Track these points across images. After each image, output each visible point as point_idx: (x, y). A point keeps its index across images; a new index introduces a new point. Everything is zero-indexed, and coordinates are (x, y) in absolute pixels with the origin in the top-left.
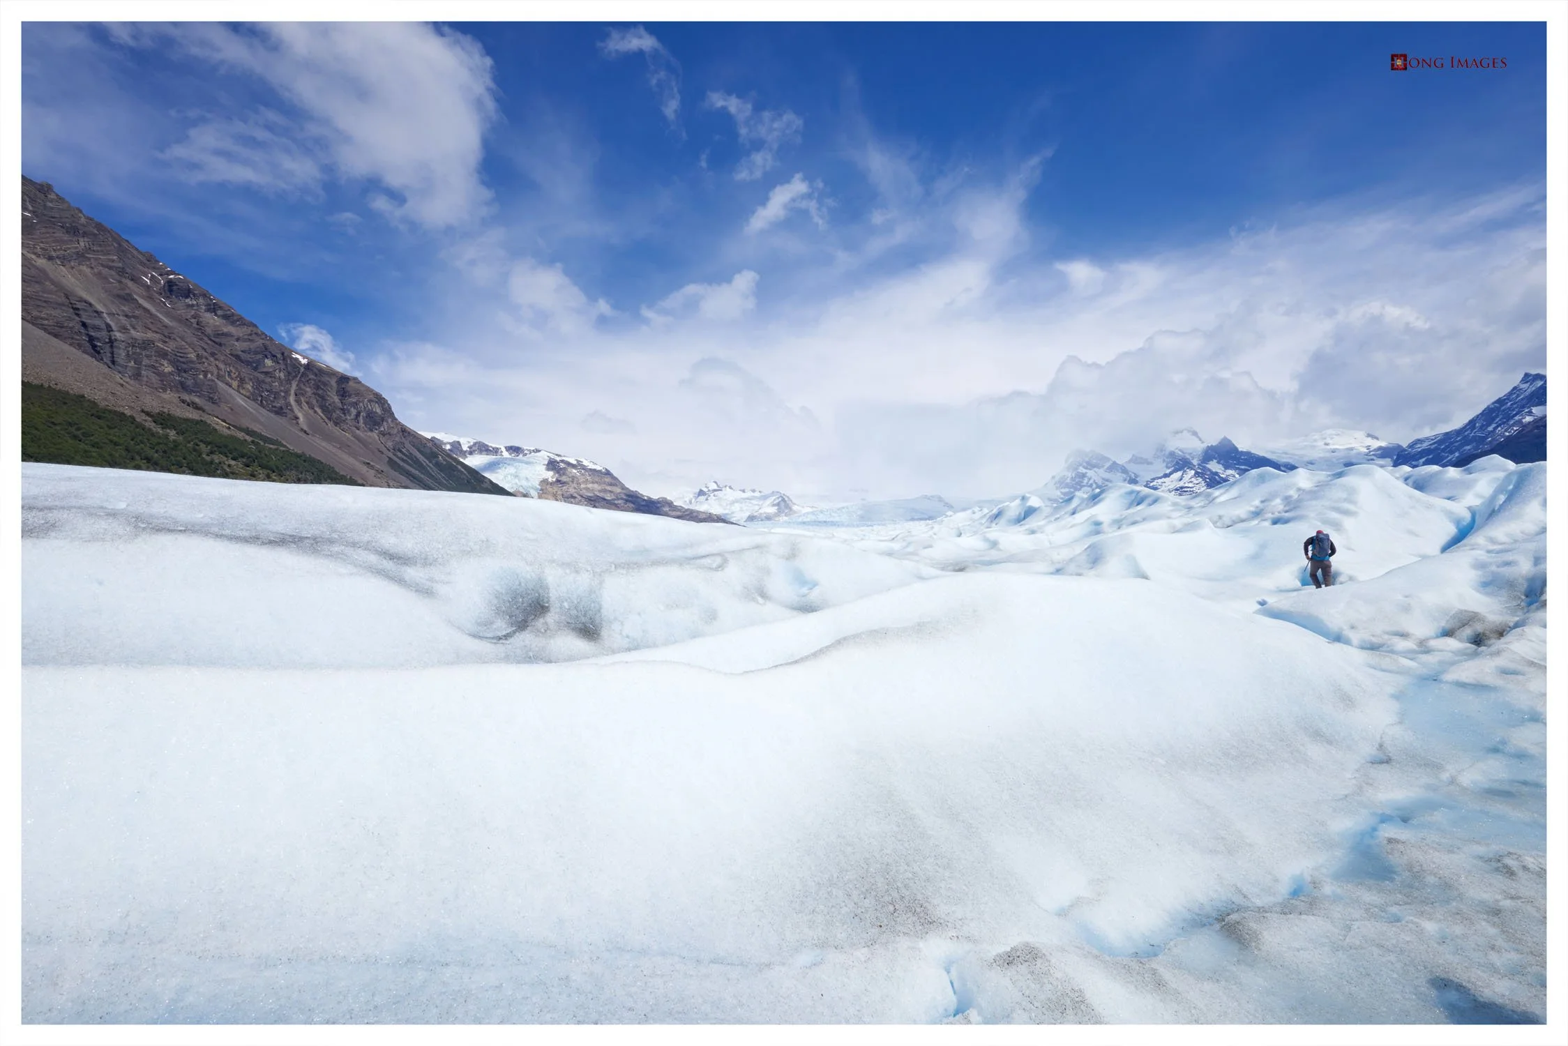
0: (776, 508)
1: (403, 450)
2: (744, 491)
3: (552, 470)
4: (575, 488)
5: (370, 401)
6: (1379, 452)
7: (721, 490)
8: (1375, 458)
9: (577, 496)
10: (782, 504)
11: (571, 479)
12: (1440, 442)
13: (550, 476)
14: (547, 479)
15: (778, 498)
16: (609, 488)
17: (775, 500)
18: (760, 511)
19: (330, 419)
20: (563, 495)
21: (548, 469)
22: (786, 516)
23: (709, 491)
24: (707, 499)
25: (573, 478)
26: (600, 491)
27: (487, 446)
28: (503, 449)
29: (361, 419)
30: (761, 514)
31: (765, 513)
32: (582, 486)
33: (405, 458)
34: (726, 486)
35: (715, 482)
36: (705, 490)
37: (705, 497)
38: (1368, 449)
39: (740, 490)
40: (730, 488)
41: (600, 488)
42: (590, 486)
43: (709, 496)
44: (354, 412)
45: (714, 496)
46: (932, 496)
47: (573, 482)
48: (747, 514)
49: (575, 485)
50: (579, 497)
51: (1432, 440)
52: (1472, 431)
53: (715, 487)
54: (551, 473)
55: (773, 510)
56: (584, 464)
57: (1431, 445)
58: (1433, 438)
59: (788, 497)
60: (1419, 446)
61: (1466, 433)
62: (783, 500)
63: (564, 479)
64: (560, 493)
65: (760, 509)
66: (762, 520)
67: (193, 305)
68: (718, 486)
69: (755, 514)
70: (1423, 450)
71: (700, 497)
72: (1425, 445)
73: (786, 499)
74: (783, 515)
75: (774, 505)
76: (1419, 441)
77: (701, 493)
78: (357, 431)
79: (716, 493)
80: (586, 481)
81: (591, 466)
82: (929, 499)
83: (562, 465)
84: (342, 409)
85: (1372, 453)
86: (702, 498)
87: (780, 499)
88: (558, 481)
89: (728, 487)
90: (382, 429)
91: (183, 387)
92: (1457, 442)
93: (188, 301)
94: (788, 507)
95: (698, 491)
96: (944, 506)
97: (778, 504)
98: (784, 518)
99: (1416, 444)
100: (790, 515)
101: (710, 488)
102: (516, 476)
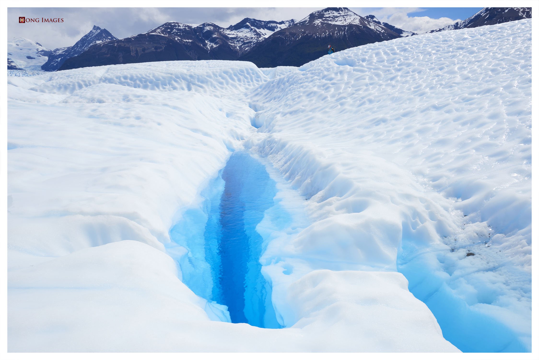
6: (43, 53)
8: (41, 56)
12: (66, 51)
38: (37, 50)
51: (63, 50)
52: (77, 48)
57: (62, 52)
58: (63, 49)
60: (58, 52)
61: (75, 49)
70: (59, 54)
72: (60, 52)
76: (57, 50)
85: (39, 53)
92: (72, 52)
99: (57, 51)
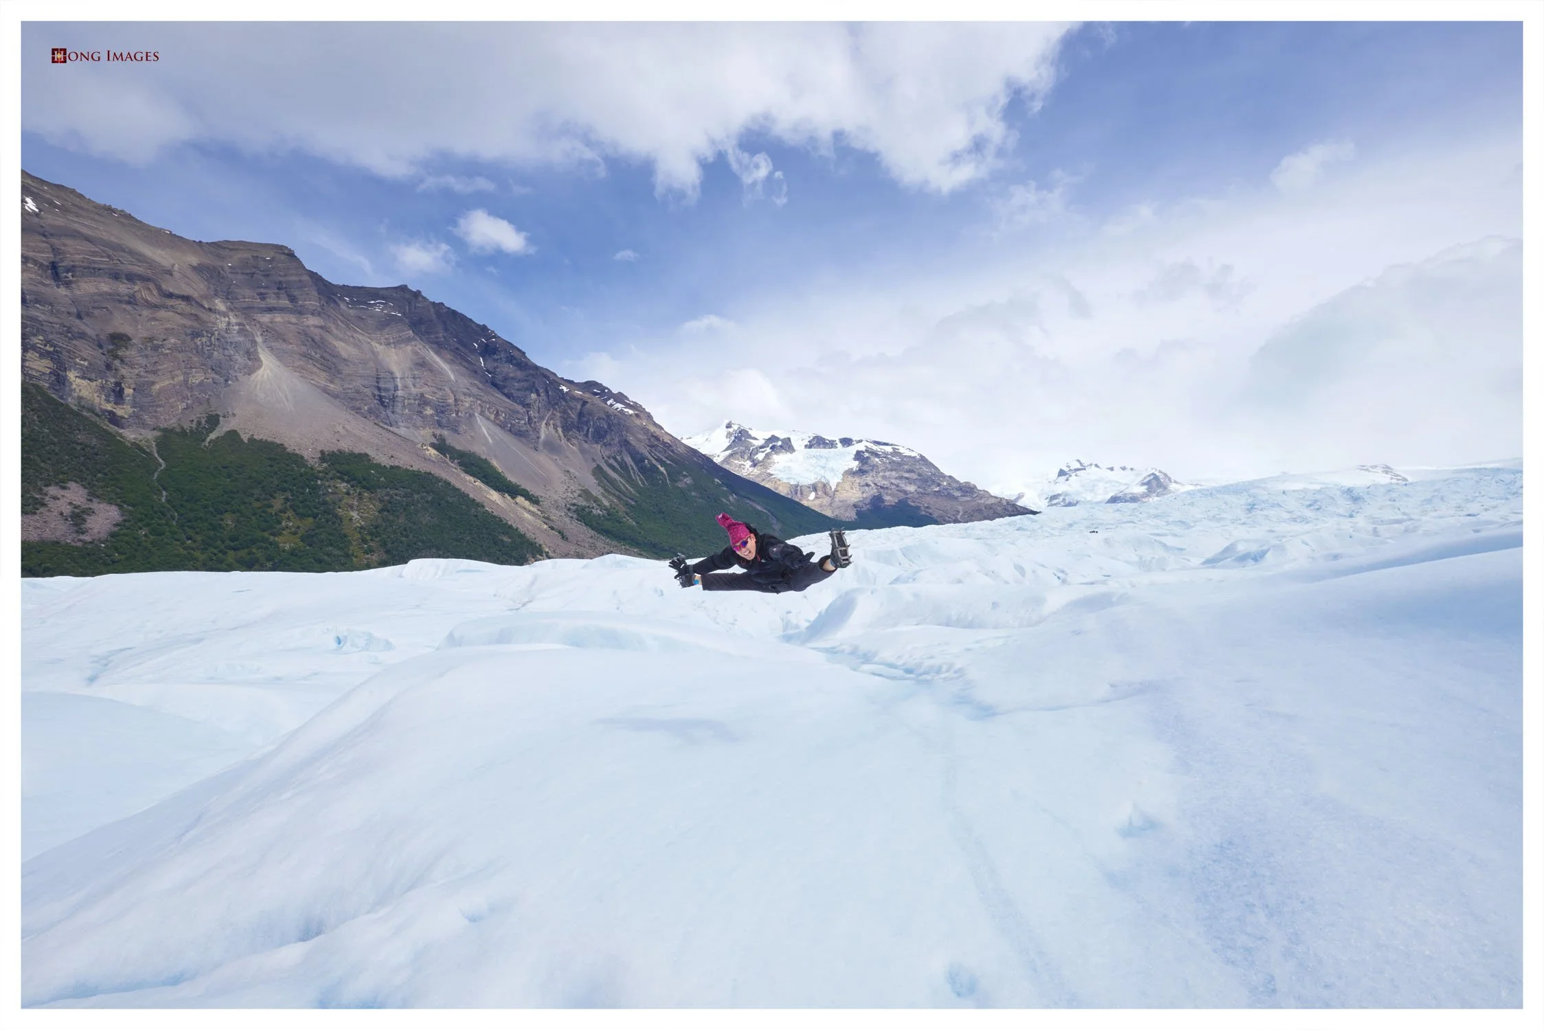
0: (1146, 487)
1: (618, 457)
2: (1112, 469)
3: (858, 460)
4: (873, 476)
5: (599, 419)
7: (1085, 469)
9: (870, 483)
10: (1154, 483)
11: (871, 468)
13: (855, 465)
14: (852, 469)
15: (1149, 476)
16: (907, 475)
17: (1145, 478)
18: (1125, 492)
19: (565, 436)
20: (859, 483)
21: (855, 459)
22: (1158, 496)
23: (1070, 470)
24: (1067, 480)
25: (874, 466)
26: (896, 478)
27: (824, 439)
28: (838, 442)
29: (590, 435)
30: (1126, 494)
31: (1131, 494)
32: (881, 474)
33: (615, 464)
34: (1091, 465)
35: (1078, 461)
36: (1066, 469)
37: (1067, 476)
39: (1108, 468)
40: (1097, 466)
41: (897, 475)
42: (887, 474)
43: (1070, 476)
44: (586, 428)
45: (1076, 475)
46: (1372, 467)
47: (872, 470)
48: (1108, 497)
49: (874, 474)
50: (873, 485)
53: (1078, 466)
54: (857, 462)
55: (1143, 489)
56: (900, 451)
59: (1166, 475)
62: (1156, 478)
63: (865, 468)
64: (858, 481)
65: (1127, 488)
66: (1126, 501)
67: (498, 359)
68: (1081, 464)
69: (1120, 495)
71: (1060, 478)
73: (1161, 476)
74: (1154, 495)
75: (1143, 484)
77: (1062, 473)
78: (585, 444)
79: (1077, 472)
80: (886, 469)
81: (908, 453)
82: (1367, 470)
83: (866, 455)
84: (578, 427)
86: (1064, 478)
87: (1152, 477)
88: (860, 470)
89: (1093, 466)
90: (605, 441)
91: (440, 424)
93: (495, 357)
94: (1160, 485)
95: (1058, 470)
96: (1392, 478)
97: (1148, 483)
98: (1154, 499)
100: (1164, 494)
101: (1071, 468)
102: (824, 467)
